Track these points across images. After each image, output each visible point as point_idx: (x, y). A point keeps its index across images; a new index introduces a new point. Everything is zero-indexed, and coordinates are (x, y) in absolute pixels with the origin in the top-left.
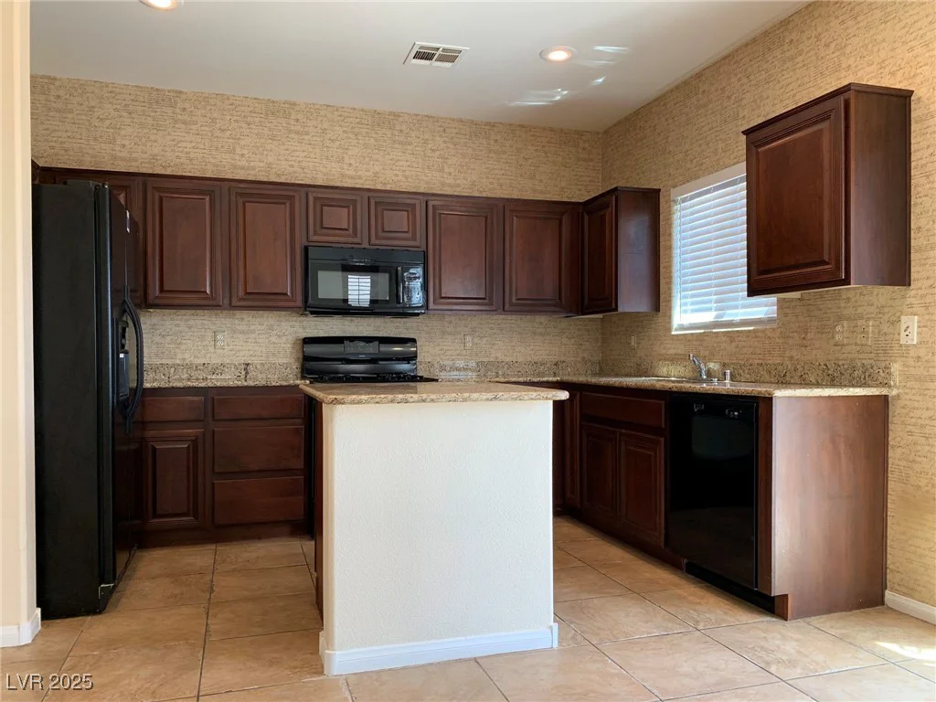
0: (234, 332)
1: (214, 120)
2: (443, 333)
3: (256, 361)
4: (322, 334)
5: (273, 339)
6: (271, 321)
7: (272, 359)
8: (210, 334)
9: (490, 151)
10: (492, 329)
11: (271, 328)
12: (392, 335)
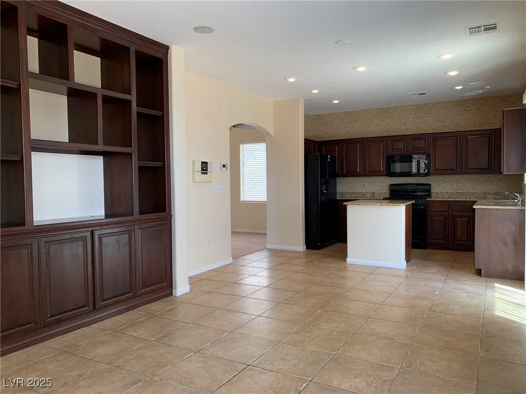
0: (370, 182)
1: (365, 118)
2: (444, 181)
3: (376, 191)
4: (398, 183)
5: (382, 185)
6: (381, 179)
7: (381, 191)
8: (363, 183)
9: (465, 111)
10: (465, 179)
11: (381, 181)
12: (423, 183)
